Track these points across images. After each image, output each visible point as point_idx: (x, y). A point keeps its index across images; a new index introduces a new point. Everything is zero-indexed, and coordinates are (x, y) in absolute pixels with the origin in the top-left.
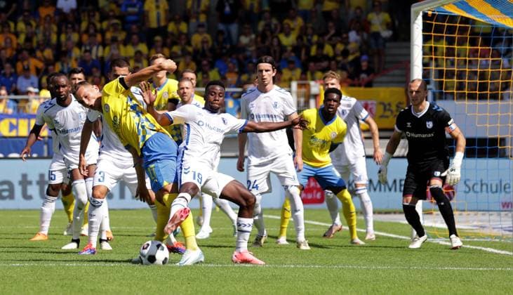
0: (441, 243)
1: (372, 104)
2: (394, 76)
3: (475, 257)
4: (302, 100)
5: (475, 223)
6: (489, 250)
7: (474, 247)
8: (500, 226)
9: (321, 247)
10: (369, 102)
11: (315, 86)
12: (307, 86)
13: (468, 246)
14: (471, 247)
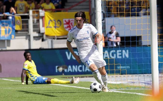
0: (114, 91)
1: (72, 21)
2: (83, 5)
3: (133, 98)
4: (35, 19)
5: (129, 81)
6: (140, 94)
7: (132, 93)
8: (144, 81)
9: (52, 96)
10: (71, 20)
11: (42, 12)
12: (38, 12)
13: (129, 93)
14: (130, 93)
